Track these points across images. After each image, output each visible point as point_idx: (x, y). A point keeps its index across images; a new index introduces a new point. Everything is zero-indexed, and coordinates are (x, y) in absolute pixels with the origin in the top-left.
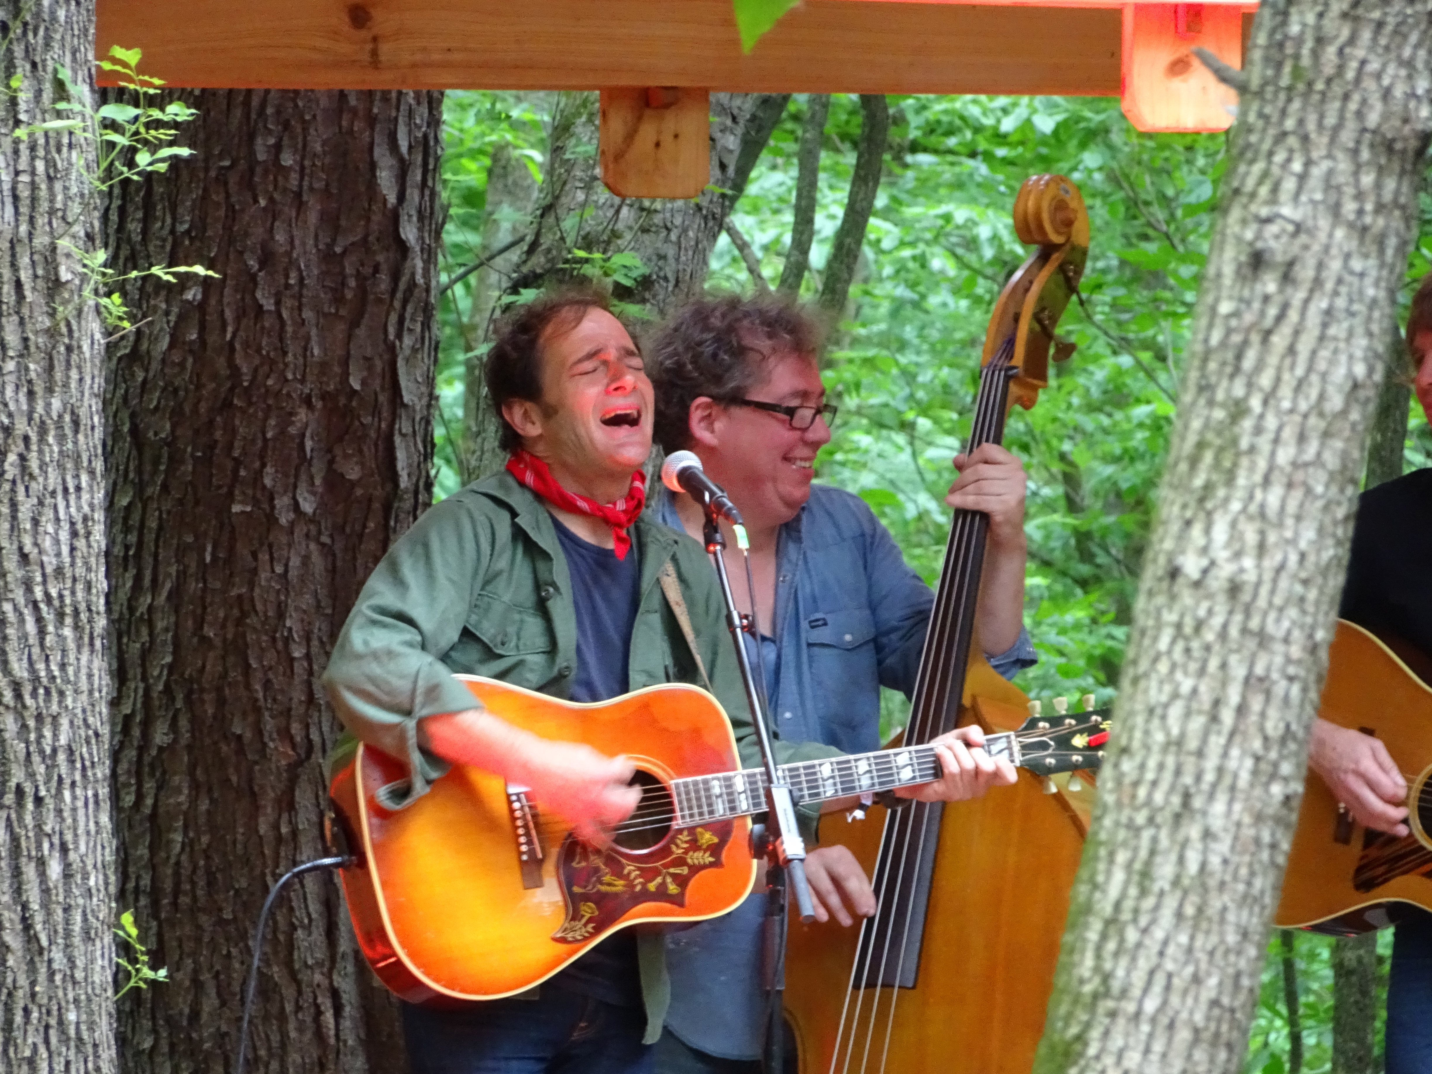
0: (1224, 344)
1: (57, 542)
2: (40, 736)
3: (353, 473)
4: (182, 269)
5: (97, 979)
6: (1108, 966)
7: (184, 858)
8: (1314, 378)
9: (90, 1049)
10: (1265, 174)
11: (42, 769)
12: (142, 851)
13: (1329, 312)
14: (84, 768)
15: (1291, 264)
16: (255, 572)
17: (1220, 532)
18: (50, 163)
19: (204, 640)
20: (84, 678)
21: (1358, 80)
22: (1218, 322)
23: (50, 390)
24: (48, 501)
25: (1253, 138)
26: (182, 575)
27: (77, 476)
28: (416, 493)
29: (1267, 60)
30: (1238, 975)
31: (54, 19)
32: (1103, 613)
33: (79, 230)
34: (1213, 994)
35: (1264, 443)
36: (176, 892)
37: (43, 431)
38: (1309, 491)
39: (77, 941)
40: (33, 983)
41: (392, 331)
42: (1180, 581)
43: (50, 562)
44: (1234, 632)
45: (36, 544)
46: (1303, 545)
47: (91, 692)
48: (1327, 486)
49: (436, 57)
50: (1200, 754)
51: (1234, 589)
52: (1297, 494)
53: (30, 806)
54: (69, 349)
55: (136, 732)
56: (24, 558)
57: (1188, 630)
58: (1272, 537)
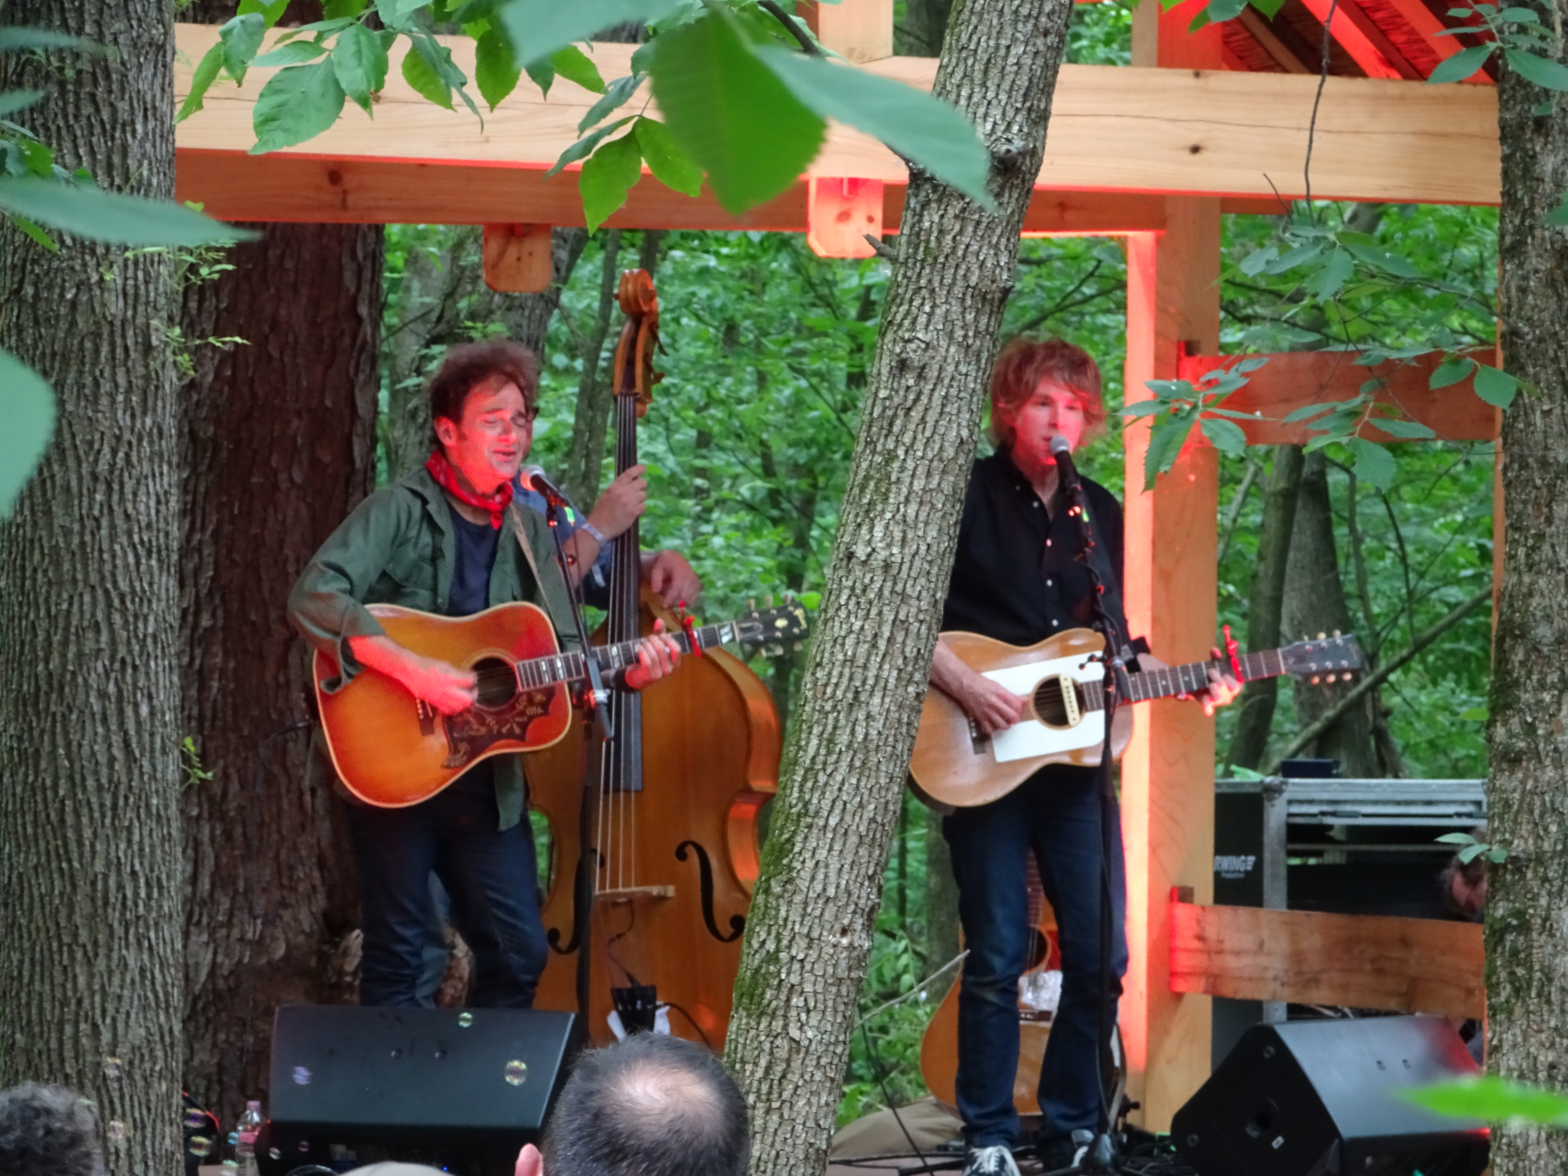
0: (882, 416)
1: (148, 507)
2: (136, 628)
3: (327, 458)
4: (228, 339)
5: (170, 778)
6: (807, 797)
7: (219, 697)
8: (937, 437)
9: (165, 821)
10: (908, 312)
11: (136, 648)
12: (193, 692)
13: (945, 397)
14: (163, 648)
15: (923, 367)
16: (265, 520)
17: (878, 532)
18: (147, 273)
19: (233, 562)
20: (163, 591)
21: (964, 257)
22: (878, 402)
23: (144, 413)
24: (143, 481)
25: (900, 291)
26: (220, 522)
27: (161, 467)
28: (366, 472)
29: (909, 243)
30: (887, 803)
31: (150, 184)
32: (786, 540)
33: (164, 314)
34: (871, 815)
35: (906, 477)
36: (214, 718)
37: (140, 440)
38: (933, 506)
39: (158, 754)
40: (130, 780)
41: (352, 371)
42: (854, 560)
43: (144, 520)
44: (886, 593)
45: (135, 508)
46: (929, 540)
47: (168, 600)
48: (944, 505)
49: (382, 204)
50: (865, 667)
51: (887, 566)
52: (926, 508)
53: (130, 671)
54: (157, 387)
55: (190, 618)
56: (127, 517)
57: (858, 591)
58: (910, 536)
